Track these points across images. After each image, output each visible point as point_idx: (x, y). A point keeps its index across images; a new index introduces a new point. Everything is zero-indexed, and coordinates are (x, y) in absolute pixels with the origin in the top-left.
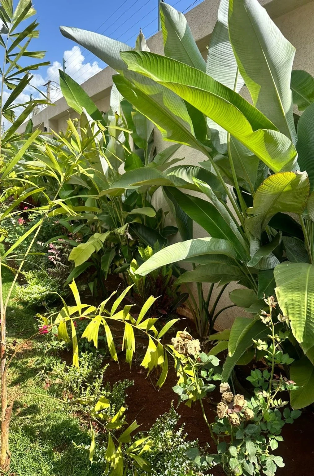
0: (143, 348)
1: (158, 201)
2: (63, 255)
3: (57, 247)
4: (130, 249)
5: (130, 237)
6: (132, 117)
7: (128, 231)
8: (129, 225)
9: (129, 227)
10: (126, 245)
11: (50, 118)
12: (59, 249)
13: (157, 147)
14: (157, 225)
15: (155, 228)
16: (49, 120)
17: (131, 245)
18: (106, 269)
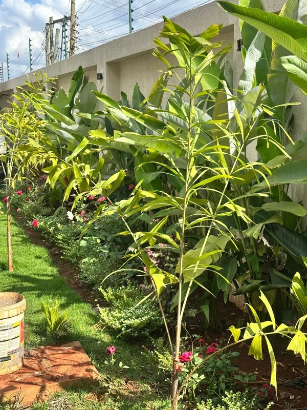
0: (291, 398)
1: (295, 190)
2: (166, 265)
3: (156, 255)
4: (261, 260)
5: (266, 242)
6: (268, 80)
7: (262, 235)
8: (264, 227)
9: (265, 229)
10: (253, 253)
11: (108, 61)
12: (159, 258)
13: (294, 115)
14: (296, 223)
15: (294, 228)
16: (107, 63)
17: (261, 254)
18: (225, 288)
